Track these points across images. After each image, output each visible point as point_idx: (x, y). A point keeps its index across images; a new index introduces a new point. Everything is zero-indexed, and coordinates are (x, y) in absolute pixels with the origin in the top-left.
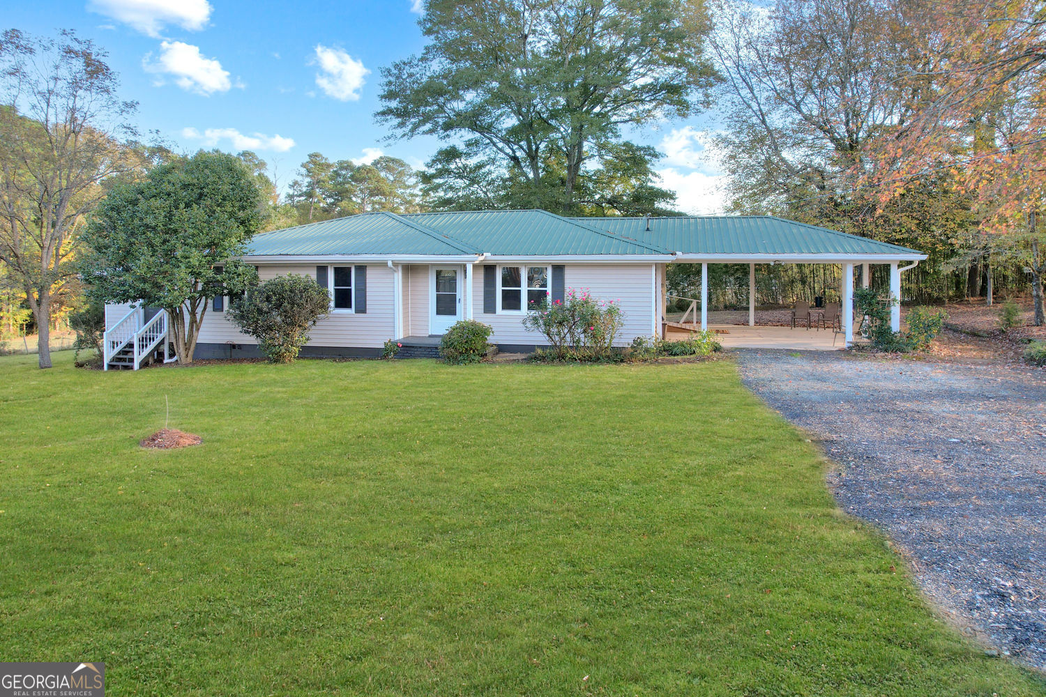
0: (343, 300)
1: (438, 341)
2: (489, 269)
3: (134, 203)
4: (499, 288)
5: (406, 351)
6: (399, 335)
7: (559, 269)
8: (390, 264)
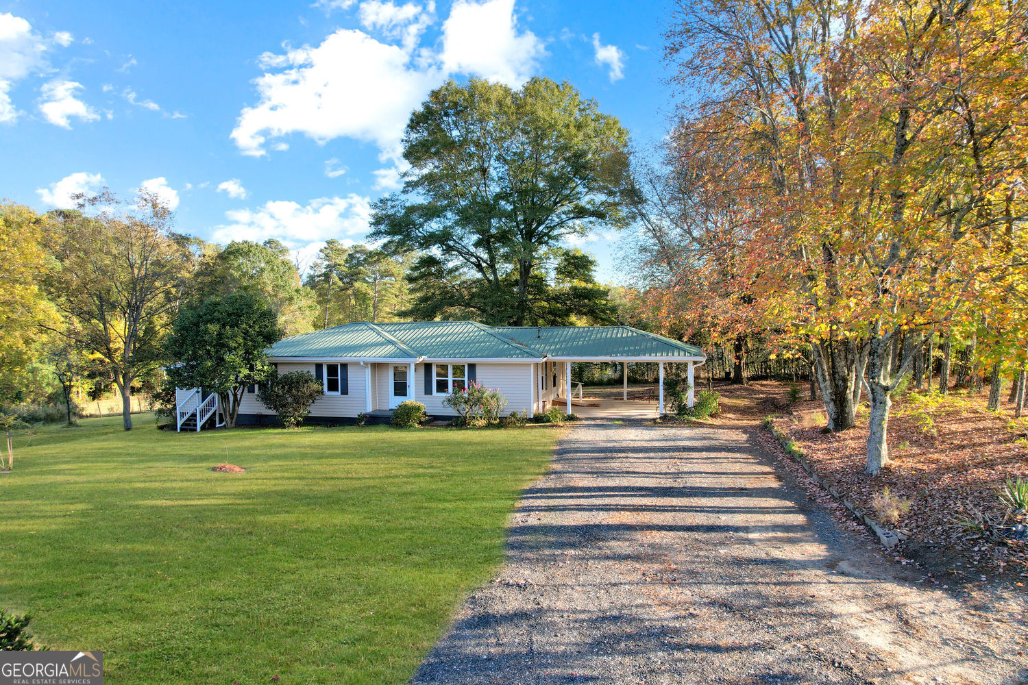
0: (333, 386)
1: (390, 413)
2: (428, 367)
3: (197, 325)
4: (434, 378)
5: (373, 421)
6: (369, 409)
7: (472, 367)
8: (362, 363)
